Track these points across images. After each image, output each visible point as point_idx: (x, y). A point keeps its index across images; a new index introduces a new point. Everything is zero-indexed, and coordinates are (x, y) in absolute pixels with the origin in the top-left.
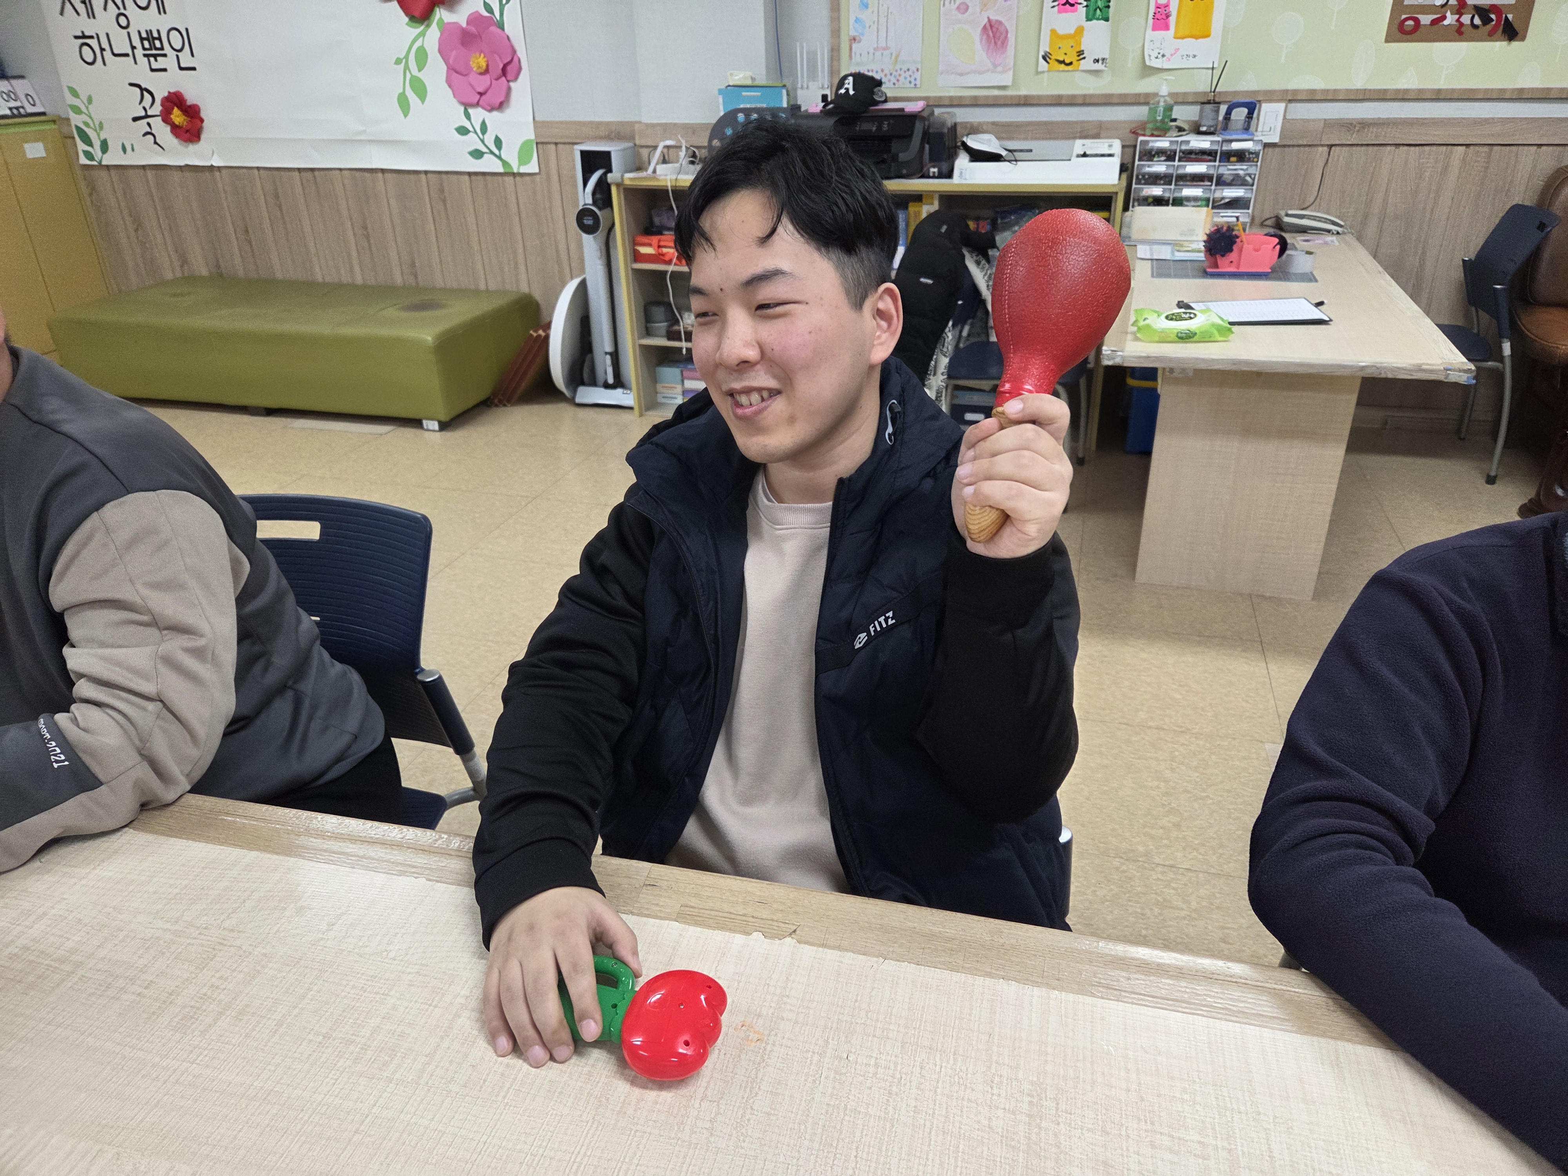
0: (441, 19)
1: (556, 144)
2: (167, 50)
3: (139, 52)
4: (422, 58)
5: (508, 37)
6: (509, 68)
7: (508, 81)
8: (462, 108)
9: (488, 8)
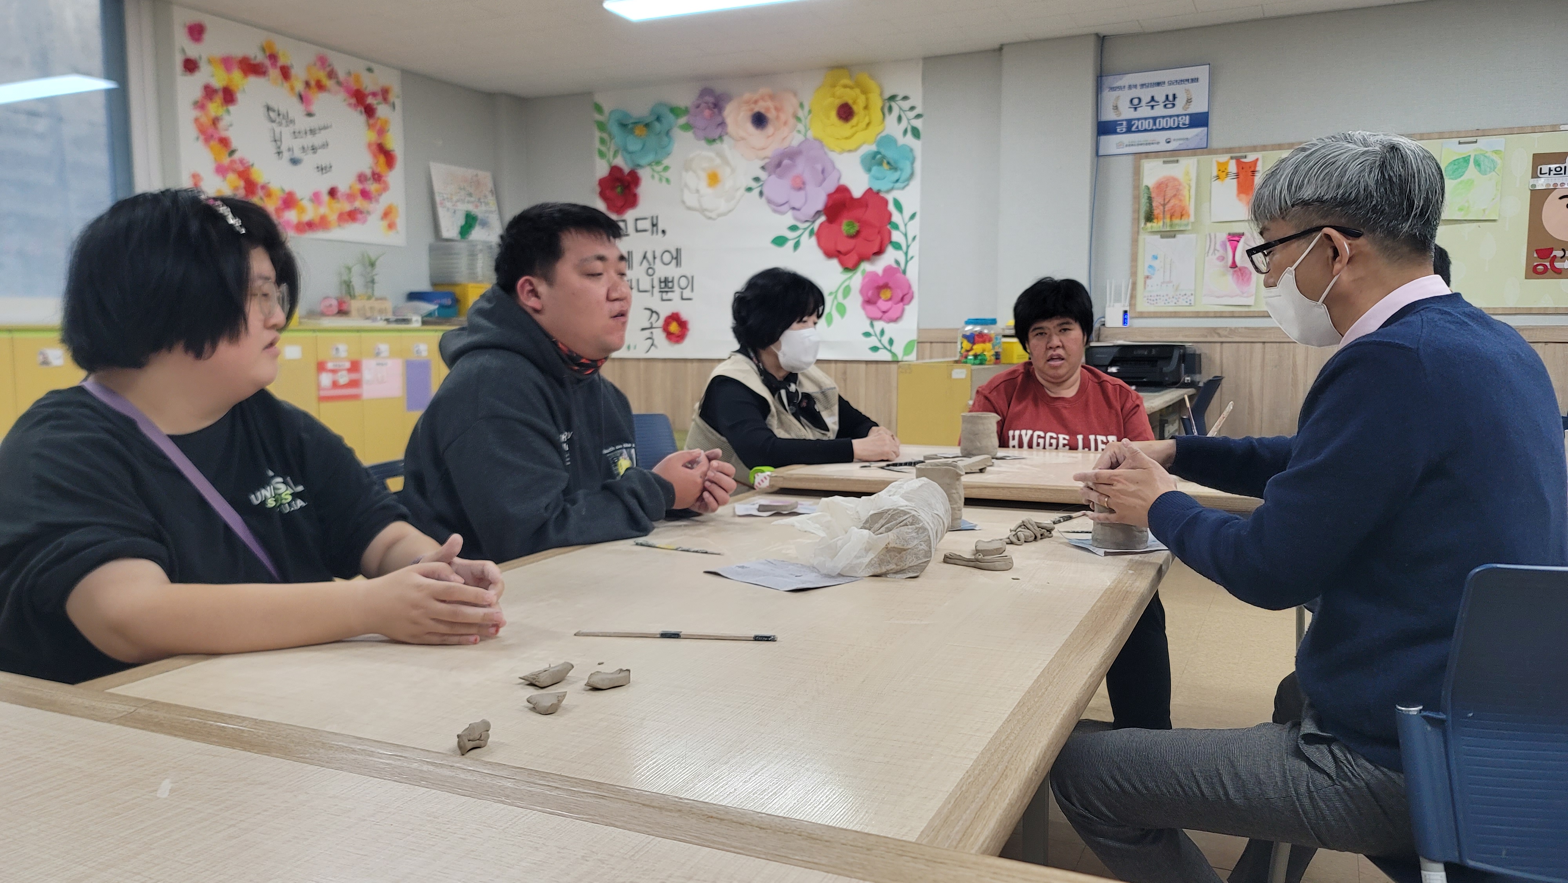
0: (864, 270)
1: (931, 343)
2: (676, 288)
3: (657, 290)
4: (847, 291)
5: (907, 280)
6: (905, 297)
7: (904, 305)
8: (868, 322)
9: (897, 262)
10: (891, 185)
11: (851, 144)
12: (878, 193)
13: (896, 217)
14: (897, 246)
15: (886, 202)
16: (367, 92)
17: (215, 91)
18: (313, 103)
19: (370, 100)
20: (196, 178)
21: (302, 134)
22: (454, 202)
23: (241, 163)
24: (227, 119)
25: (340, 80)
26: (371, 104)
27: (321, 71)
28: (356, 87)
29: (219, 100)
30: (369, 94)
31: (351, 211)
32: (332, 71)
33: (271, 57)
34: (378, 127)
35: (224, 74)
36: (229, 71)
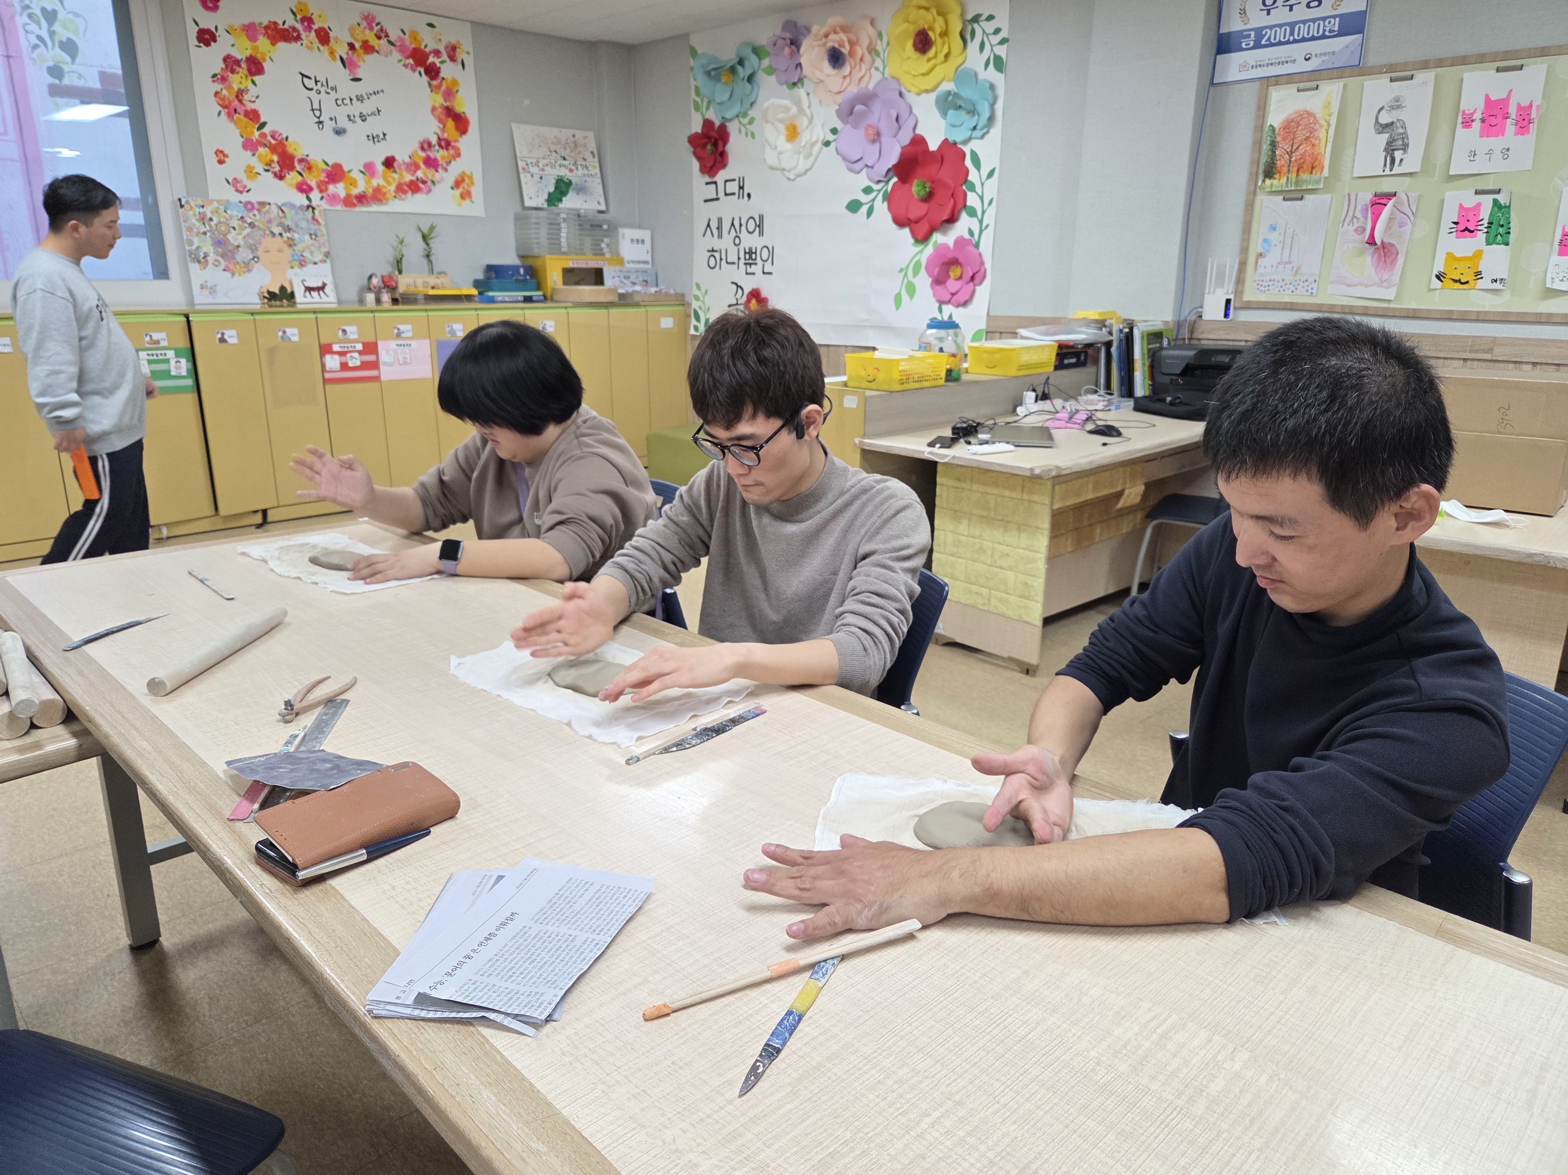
0: (936, 241)
2: (759, 260)
3: (742, 261)
4: (917, 268)
5: (980, 255)
6: (977, 276)
7: (975, 285)
8: (937, 305)
9: (971, 233)
10: (968, 134)
11: (929, 83)
12: (955, 143)
13: (973, 176)
14: (972, 213)
15: (964, 155)
16: (427, 50)
17: (237, 62)
18: (359, 66)
19: (431, 59)
20: (220, 155)
21: (347, 101)
22: (541, 166)
23: (273, 137)
24: (253, 91)
25: (392, 39)
26: (434, 64)
27: (367, 31)
28: (413, 46)
29: (243, 70)
30: (431, 52)
31: (412, 182)
32: (382, 29)
33: (303, 19)
34: (443, 88)
35: (248, 44)
36: (253, 38)
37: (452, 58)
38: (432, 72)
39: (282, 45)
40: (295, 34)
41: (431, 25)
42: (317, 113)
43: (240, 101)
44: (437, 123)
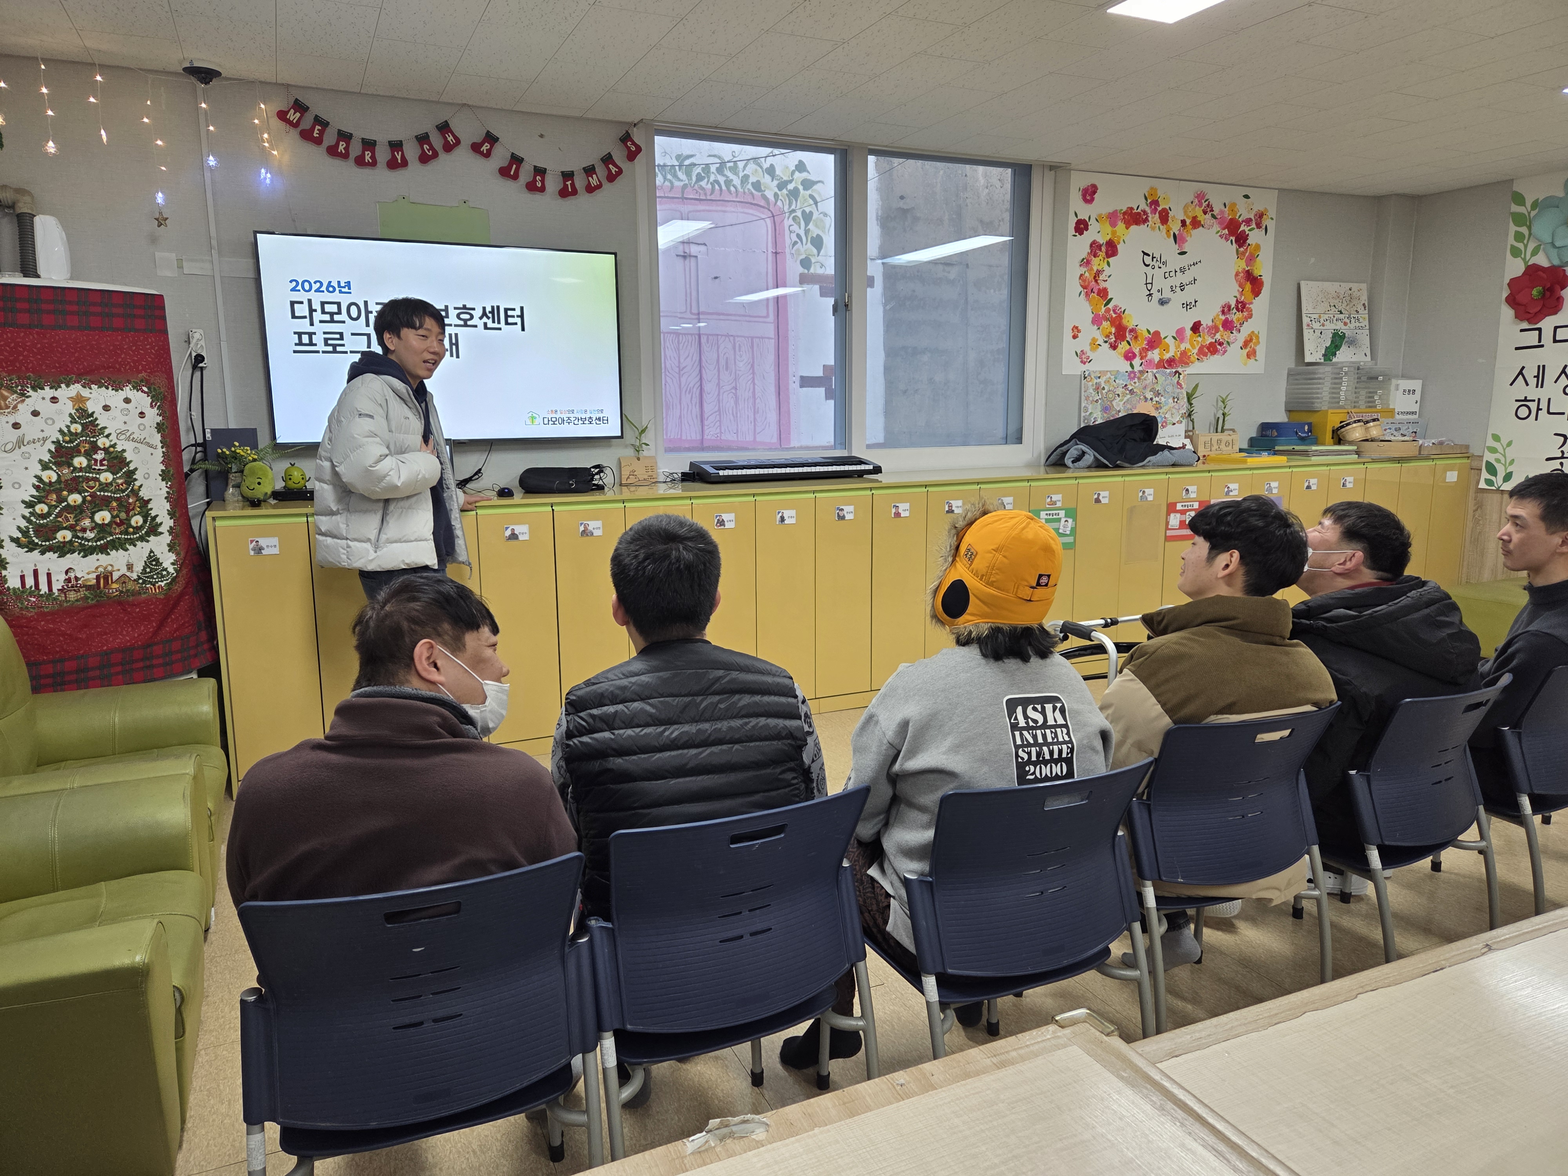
16: (1240, 220)
17: (1100, 247)
18: (1187, 241)
19: (1243, 227)
20: (1075, 330)
21: (1172, 274)
22: (1322, 321)
23: (1114, 311)
24: (1107, 271)
25: (1215, 213)
26: (1244, 231)
27: (1197, 207)
28: (1230, 217)
29: (1102, 254)
30: (1243, 221)
31: (1211, 343)
32: (1208, 205)
33: (1152, 203)
34: (1247, 254)
35: (1109, 229)
36: (1113, 225)
37: (1259, 226)
38: (1241, 240)
39: (1134, 228)
40: (1144, 217)
41: (1246, 197)
42: (1149, 286)
43: (1096, 281)
44: (1238, 288)
